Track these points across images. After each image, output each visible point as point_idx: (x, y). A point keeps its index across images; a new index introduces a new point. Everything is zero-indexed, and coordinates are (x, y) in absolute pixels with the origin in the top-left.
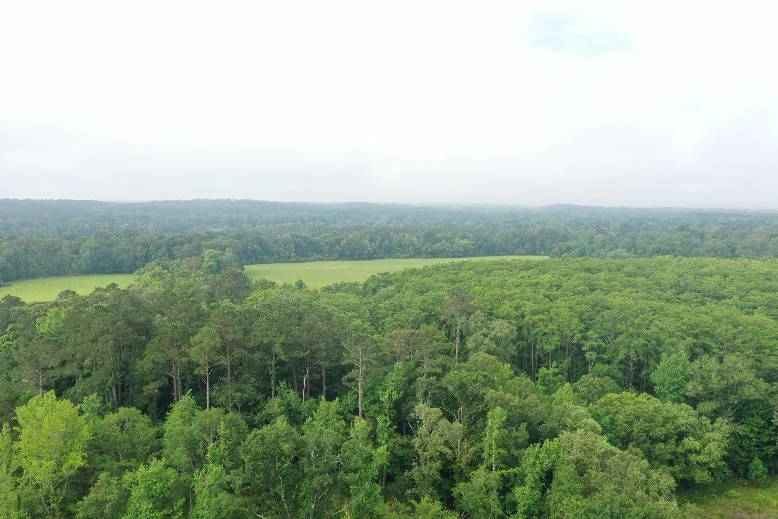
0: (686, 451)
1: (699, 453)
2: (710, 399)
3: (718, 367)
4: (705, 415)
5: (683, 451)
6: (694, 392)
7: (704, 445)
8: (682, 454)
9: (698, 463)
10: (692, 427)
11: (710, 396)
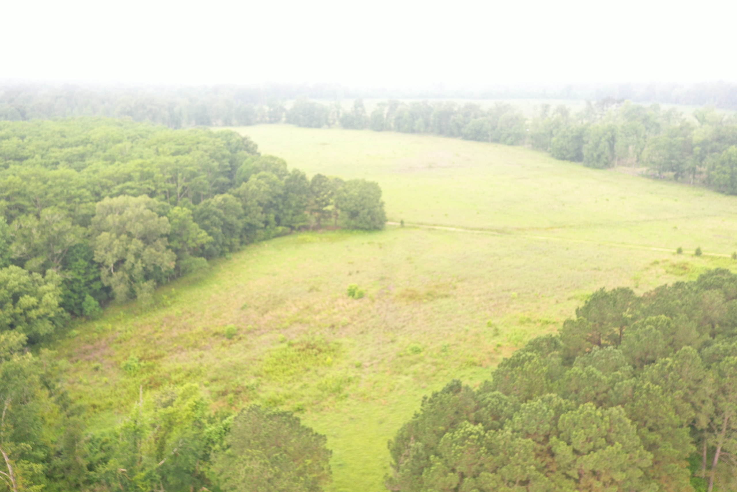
0: (24, 310)
1: (36, 307)
2: (36, 256)
3: (37, 224)
4: (35, 272)
5: (22, 311)
6: (19, 252)
7: (40, 299)
8: (21, 314)
9: (39, 317)
10: (25, 285)
11: (35, 252)
